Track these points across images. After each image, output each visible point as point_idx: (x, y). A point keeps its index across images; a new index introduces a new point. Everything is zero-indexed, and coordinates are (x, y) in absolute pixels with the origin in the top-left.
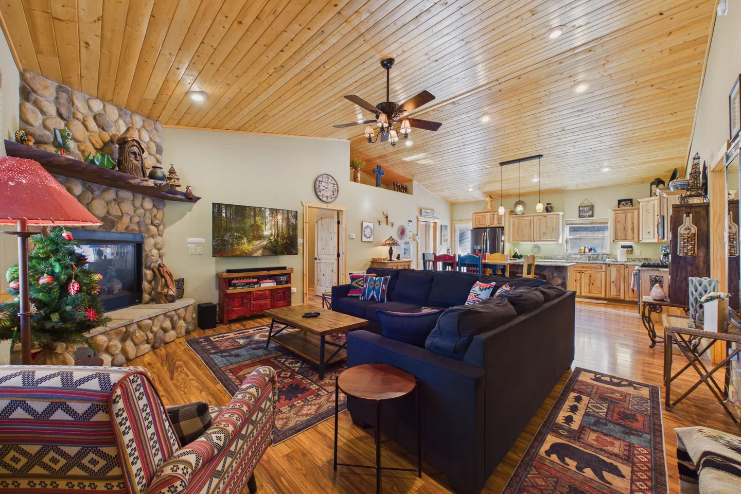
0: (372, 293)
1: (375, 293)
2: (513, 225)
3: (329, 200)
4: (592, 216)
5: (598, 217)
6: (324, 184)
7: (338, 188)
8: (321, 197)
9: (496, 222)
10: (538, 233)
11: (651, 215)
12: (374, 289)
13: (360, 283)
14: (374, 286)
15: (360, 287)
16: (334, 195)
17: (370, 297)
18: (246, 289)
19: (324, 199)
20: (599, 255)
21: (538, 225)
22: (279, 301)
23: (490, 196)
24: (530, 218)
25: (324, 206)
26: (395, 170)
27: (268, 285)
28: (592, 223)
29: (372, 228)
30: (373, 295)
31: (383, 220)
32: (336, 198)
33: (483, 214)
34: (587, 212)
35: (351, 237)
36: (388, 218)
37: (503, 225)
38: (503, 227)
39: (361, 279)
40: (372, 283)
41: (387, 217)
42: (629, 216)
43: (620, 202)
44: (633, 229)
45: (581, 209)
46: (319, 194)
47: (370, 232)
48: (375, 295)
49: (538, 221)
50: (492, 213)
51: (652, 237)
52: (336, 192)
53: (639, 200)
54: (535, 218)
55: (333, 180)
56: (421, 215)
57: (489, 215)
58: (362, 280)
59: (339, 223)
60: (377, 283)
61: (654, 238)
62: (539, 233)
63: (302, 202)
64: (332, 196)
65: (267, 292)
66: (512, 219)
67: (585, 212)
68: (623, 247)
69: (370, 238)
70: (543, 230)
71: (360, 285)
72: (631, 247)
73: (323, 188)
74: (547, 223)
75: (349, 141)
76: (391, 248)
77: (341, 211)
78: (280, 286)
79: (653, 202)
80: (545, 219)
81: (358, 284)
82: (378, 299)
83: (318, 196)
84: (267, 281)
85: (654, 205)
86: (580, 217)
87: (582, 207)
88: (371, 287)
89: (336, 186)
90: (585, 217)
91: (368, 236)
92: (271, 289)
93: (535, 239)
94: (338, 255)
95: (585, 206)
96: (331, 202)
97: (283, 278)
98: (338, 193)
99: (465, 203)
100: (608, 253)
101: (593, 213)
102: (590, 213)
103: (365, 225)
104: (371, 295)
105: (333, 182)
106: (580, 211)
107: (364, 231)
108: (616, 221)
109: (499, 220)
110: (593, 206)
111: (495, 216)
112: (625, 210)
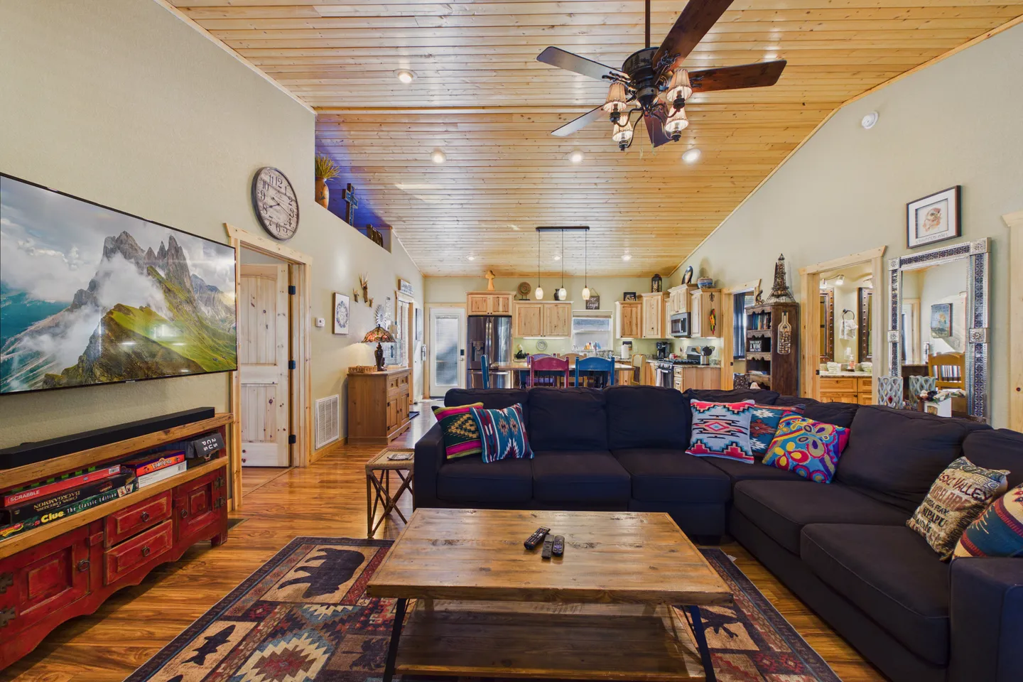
0: (510, 445)
1: (515, 444)
2: (519, 314)
3: (282, 234)
4: (598, 308)
5: (603, 310)
6: (272, 192)
7: (298, 209)
8: (267, 223)
9: (501, 309)
11: (654, 311)
12: (511, 435)
13: (467, 426)
14: (510, 429)
15: (471, 435)
16: (290, 224)
17: (506, 453)
18: (84, 515)
19: (273, 229)
20: (604, 351)
21: (548, 315)
22: (196, 516)
23: (491, 272)
24: (540, 306)
25: (271, 245)
26: (372, 202)
27: (167, 473)
28: (597, 317)
29: (348, 306)
30: (512, 448)
31: (360, 292)
32: (294, 232)
33: (482, 296)
34: (594, 303)
35: (319, 324)
36: (368, 290)
37: (510, 314)
38: (511, 316)
39: (465, 417)
40: (502, 422)
41: (365, 288)
42: (634, 309)
43: (625, 294)
44: (637, 325)
46: (263, 213)
47: (345, 314)
48: (516, 448)
49: (548, 310)
50: (497, 296)
51: (656, 333)
52: (295, 219)
53: (643, 295)
54: (546, 306)
55: (289, 188)
56: (399, 289)
57: (492, 299)
58: (469, 419)
59: (292, 290)
60: (512, 422)
61: (658, 334)
62: (549, 326)
63: (225, 225)
64: (288, 227)
65: (163, 500)
66: (517, 306)
67: (591, 303)
68: (624, 343)
69: (344, 326)
70: (555, 323)
71: (470, 431)
72: (630, 343)
73: (272, 203)
74: (558, 313)
75: (314, 112)
76: (380, 347)
77: (299, 264)
78: (200, 471)
79: (656, 297)
80: (556, 308)
81: (466, 430)
82: (520, 454)
83: (260, 219)
84: (159, 464)
85: (658, 301)
86: (587, 308)
88: (505, 432)
89: (294, 204)
90: (592, 309)
91: (342, 323)
92: (174, 489)
93: (545, 334)
94: (291, 365)
95: (592, 297)
96: (285, 240)
97: (208, 445)
98: (297, 222)
99: (449, 278)
100: (612, 349)
101: (599, 304)
102: (597, 305)
103: (339, 298)
104: (508, 449)
105: (290, 193)
106: (587, 302)
107: (338, 313)
108: (624, 316)
109: (506, 306)
110: (599, 297)
111: (501, 299)
112: (630, 304)
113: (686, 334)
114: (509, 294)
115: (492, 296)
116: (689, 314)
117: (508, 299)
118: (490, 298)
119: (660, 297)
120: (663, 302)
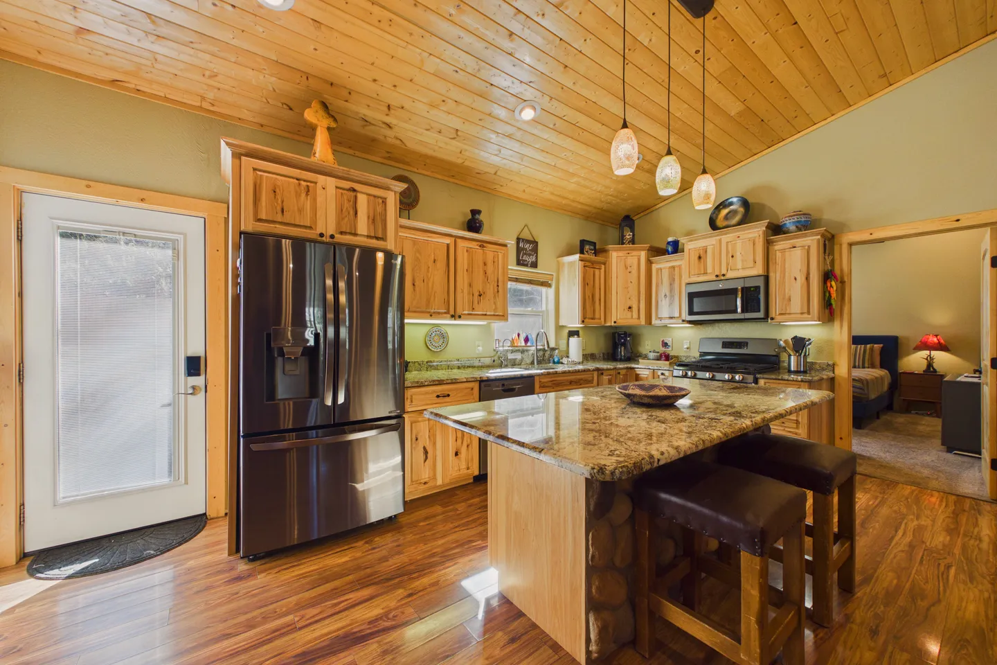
4: (534, 265)
5: (542, 271)
9: (363, 226)
10: (466, 291)
11: (633, 278)
21: (466, 267)
23: (325, 106)
24: (447, 241)
28: (530, 282)
34: (530, 255)
42: (597, 271)
43: (583, 243)
44: (600, 301)
45: (521, 245)
49: (466, 254)
50: (347, 185)
51: (635, 315)
53: (607, 247)
54: (459, 241)
57: (331, 190)
61: (639, 318)
62: (469, 293)
67: (525, 254)
70: (478, 286)
74: (485, 264)
79: (635, 253)
85: (639, 260)
86: (519, 263)
87: (523, 240)
90: (525, 265)
93: (459, 311)
95: (528, 242)
101: (537, 257)
102: (534, 259)
106: (519, 250)
108: (585, 284)
109: (378, 220)
110: (537, 242)
111: (362, 199)
112: (593, 263)
113: (761, 314)
114: (388, 189)
115: (331, 182)
116: (767, 279)
117: (384, 201)
118: (328, 187)
119: (643, 254)
120: (649, 263)
